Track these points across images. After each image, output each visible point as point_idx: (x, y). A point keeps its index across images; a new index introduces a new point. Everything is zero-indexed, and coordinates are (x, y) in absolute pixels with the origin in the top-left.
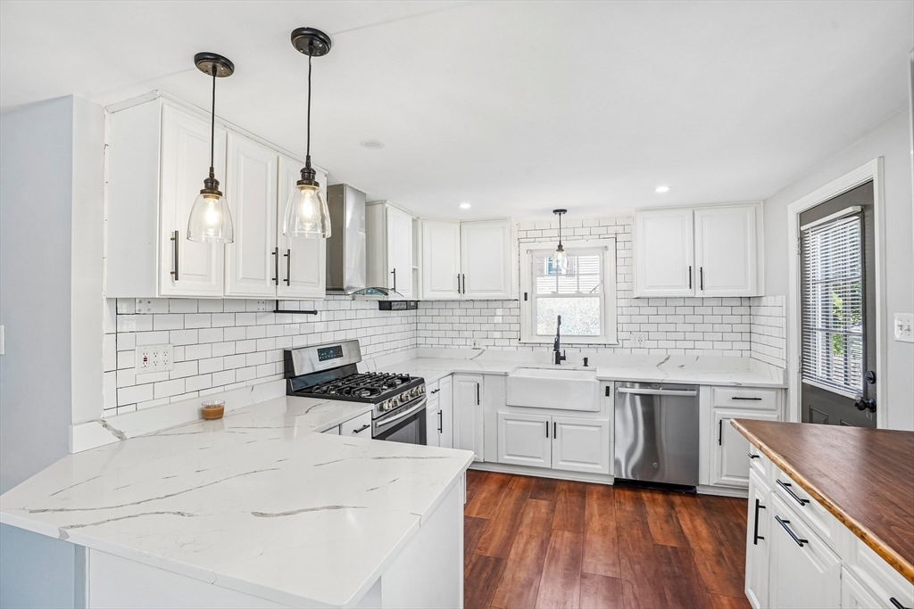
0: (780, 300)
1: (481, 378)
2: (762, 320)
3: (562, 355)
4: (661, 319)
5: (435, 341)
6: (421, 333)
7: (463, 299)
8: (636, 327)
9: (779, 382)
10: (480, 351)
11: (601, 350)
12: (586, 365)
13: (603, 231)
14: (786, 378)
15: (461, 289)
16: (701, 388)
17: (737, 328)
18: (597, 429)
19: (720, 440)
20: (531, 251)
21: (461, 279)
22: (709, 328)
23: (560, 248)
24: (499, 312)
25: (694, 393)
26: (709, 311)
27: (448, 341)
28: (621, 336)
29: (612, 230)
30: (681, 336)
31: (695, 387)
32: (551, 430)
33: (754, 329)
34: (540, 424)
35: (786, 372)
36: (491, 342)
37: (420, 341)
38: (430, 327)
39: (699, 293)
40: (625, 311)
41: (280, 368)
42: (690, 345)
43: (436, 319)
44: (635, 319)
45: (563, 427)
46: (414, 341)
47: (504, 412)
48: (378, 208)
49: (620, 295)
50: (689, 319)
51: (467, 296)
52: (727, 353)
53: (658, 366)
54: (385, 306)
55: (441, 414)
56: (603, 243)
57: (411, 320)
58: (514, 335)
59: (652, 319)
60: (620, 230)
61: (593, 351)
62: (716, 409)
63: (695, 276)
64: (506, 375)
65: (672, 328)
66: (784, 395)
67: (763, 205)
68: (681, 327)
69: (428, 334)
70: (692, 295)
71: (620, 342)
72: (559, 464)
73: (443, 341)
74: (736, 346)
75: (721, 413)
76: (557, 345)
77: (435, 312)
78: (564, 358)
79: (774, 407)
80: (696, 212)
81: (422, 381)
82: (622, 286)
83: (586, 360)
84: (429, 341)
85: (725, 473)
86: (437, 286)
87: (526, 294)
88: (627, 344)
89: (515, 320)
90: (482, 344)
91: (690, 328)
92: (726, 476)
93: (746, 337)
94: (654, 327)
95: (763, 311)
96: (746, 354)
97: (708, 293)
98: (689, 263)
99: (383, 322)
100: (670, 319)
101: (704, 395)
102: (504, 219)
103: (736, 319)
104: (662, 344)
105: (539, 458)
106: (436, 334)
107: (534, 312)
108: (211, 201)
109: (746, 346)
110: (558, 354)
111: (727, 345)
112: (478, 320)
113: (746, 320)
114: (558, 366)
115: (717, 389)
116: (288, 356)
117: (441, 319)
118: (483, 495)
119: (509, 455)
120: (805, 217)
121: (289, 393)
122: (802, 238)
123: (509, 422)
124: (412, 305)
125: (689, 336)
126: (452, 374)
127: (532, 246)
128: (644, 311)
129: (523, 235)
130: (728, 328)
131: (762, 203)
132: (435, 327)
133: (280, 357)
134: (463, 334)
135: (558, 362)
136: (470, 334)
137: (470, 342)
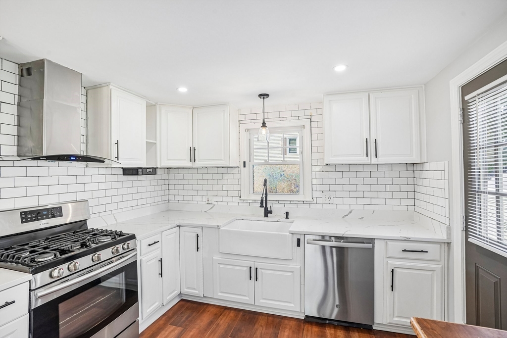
1: (201, 229)
2: (426, 182)
3: (269, 209)
4: (345, 181)
5: (180, 198)
6: (172, 192)
7: (194, 166)
8: (326, 188)
9: (442, 236)
10: (212, 206)
11: (301, 206)
12: (287, 217)
13: (301, 113)
14: (449, 233)
15: (193, 159)
16: (376, 241)
17: (404, 188)
18: (290, 274)
19: (392, 286)
20: (248, 130)
21: (193, 151)
22: (382, 188)
23: (264, 125)
24: (225, 176)
25: (370, 246)
26: (382, 174)
27: (190, 198)
28: (315, 194)
29: (308, 113)
30: (360, 194)
31: (371, 241)
33: (417, 189)
34: (245, 268)
35: (449, 229)
36: (219, 199)
37: (171, 197)
38: (177, 187)
39: (374, 161)
40: (318, 175)
42: (368, 201)
43: (182, 182)
44: (326, 181)
45: (263, 271)
46: (166, 198)
47: (217, 257)
49: (314, 162)
50: (367, 181)
51: (198, 164)
52: (396, 208)
53: (343, 218)
55: (161, 261)
56: (301, 123)
57: (161, 182)
58: (236, 193)
59: (339, 181)
60: (314, 112)
61: (294, 206)
62: (388, 259)
63: (371, 146)
64: (218, 228)
65: (354, 188)
66: (446, 248)
67: (425, 88)
68: (361, 188)
69: (176, 192)
70: (369, 162)
71: (315, 199)
72: (260, 301)
73: (186, 198)
74: (404, 202)
75: (393, 263)
76: (265, 202)
77: (181, 176)
78: (271, 212)
79: (438, 259)
80: (370, 94)
82: (315, 156)
83: (287, 214)
84: (177, 198)
85: (396, 314)
86: (172, 157)
87: (244, 162)
88: (319, 201)
89: (236, 182)
90: (213, 200)
91: (368, 188)
92: (398, 317)
93: (411, 195)
94: (339, 188)
95: (425, 174)
96: (412, 208)
97: (381, 160)
98: (366, 136)
99: (130, 184)
100: (353, 181)
101: (378, 247)
102: (224, 104)
103: (404, 181)
104: (346, 201)
105: (245, 296)
106: (181, 192)
109: (411, 202)
110: (266, 209)
111: (397, 202)
112: (210, 182)
113: (411, 181)
114: (266, 219)
115: (389, 243)
117: (185, 182)
118: (191, 333)
119: (222, 292)
120: (466, 89)
122: (465, 108)
123: (221, 266)
125: (367, 194)
126: (179, 226)
127: (250, 126)
128: (333, 175)
129: (242, 118)
130: (397, 188)
131: (424, 86)
132: (181, 187)
134: (200, 193)
135: (266, 215)
136: (204, 193)
137: (205, 199)
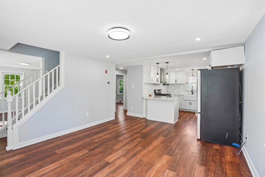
1: (179, 96)
15: (176, 82)
21: (176, 81)
24: (182, 86)
32: (190, 104)
41: (154, 92)
43: (171, 87)
45: (192, 103)
46: (167, 91)
48: (164, 70)
51: (177, 83)
54: (164, 84)
57: (167, 87)
58: (185, 90)
64: (183, 95)
72: (192, 109)
73: (172, 91)
76: (192, 91)
81: (171, 95)
84: (170, 91)
86: (172, 81)
87: (187, 83)
89: (185, 87)
90: (179, 91)
102: (183, 71)
107: (188, 86)
108: (158, 75)
110: (192, 93)
112: (179, 87)
116: (155, 90)
121: (155, 95)
123: (184, 102)
124: (168, 84)
126: (175, 95)
127: (188, 75)
133: (154, 91)
134: (176, 89)
135: (192, 94)
136: (177, 90)
137: (177, 91)
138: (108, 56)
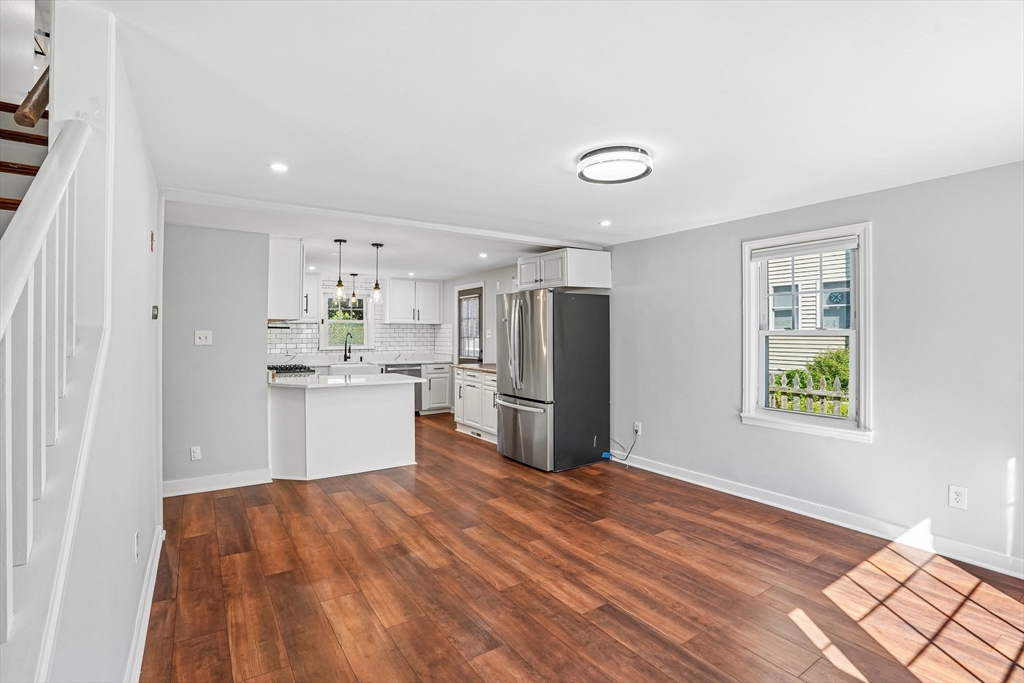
0: (450, 326)
2: (440, 339)
3: (347, 355)
4: (396, 335)
8: (384, 340)
9: (450, 360)
10: (292, 357)
11: (367, 353)
12: (361, 361)
16: (422, 365)
17: (429, 339)
23: (353, 294)
24: (305, 331)
25: (419, 368)
26: (419, 331)
28: (377, 344)
31: (420, 365)
33: (436, 339)
35: (453, 356)
39: (417, 322)
40: (379, 331)
44: (384, 335)
49: (377, 322)
53: (395, 359)
59: (392, 335)
62: (428, 375)
63: (416, 314)
64: (329, 366)
65: (401, 339)
67: (443, 283)
68: (405, 339)
70: (413, 323)
71: (376, 347)
75: (430, 376)
78: (349, 358)
80: (416, 283)
82: (378, 317)
83: (361, 358)
85: (431, 402)
87: (323, 320)
88: (379, 349)
93: (433, 343)
94: (392, 340)
95: (441, 331)
97: (421, 322)
98: (414, 307)
100: (400, 335)
103: (430, 335)
104: (396, 349)
109: (432, 348)
110: (345, 355)
113: (433, 335)
114: (346, 363)
115: (428, 365)
120: (461, 293)
122: (460, 301)
128: (388, 331)
135: (345, 360)
138: (279, 167)
